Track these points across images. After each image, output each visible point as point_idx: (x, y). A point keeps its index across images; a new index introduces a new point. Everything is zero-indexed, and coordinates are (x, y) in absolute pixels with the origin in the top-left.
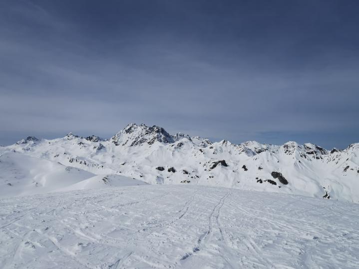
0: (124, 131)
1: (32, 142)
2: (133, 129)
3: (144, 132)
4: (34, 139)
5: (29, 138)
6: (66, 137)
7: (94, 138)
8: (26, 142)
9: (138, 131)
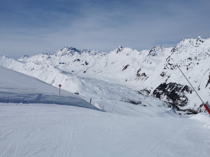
0: (60, 50)
1: (26, 57)
2: (63, 49)
3: (67, 50)
4: (27, 56)
5: (25, 56)
6: (40, 54)
7: (48, 54)
8: (24, 58)
9: (65, 49)
